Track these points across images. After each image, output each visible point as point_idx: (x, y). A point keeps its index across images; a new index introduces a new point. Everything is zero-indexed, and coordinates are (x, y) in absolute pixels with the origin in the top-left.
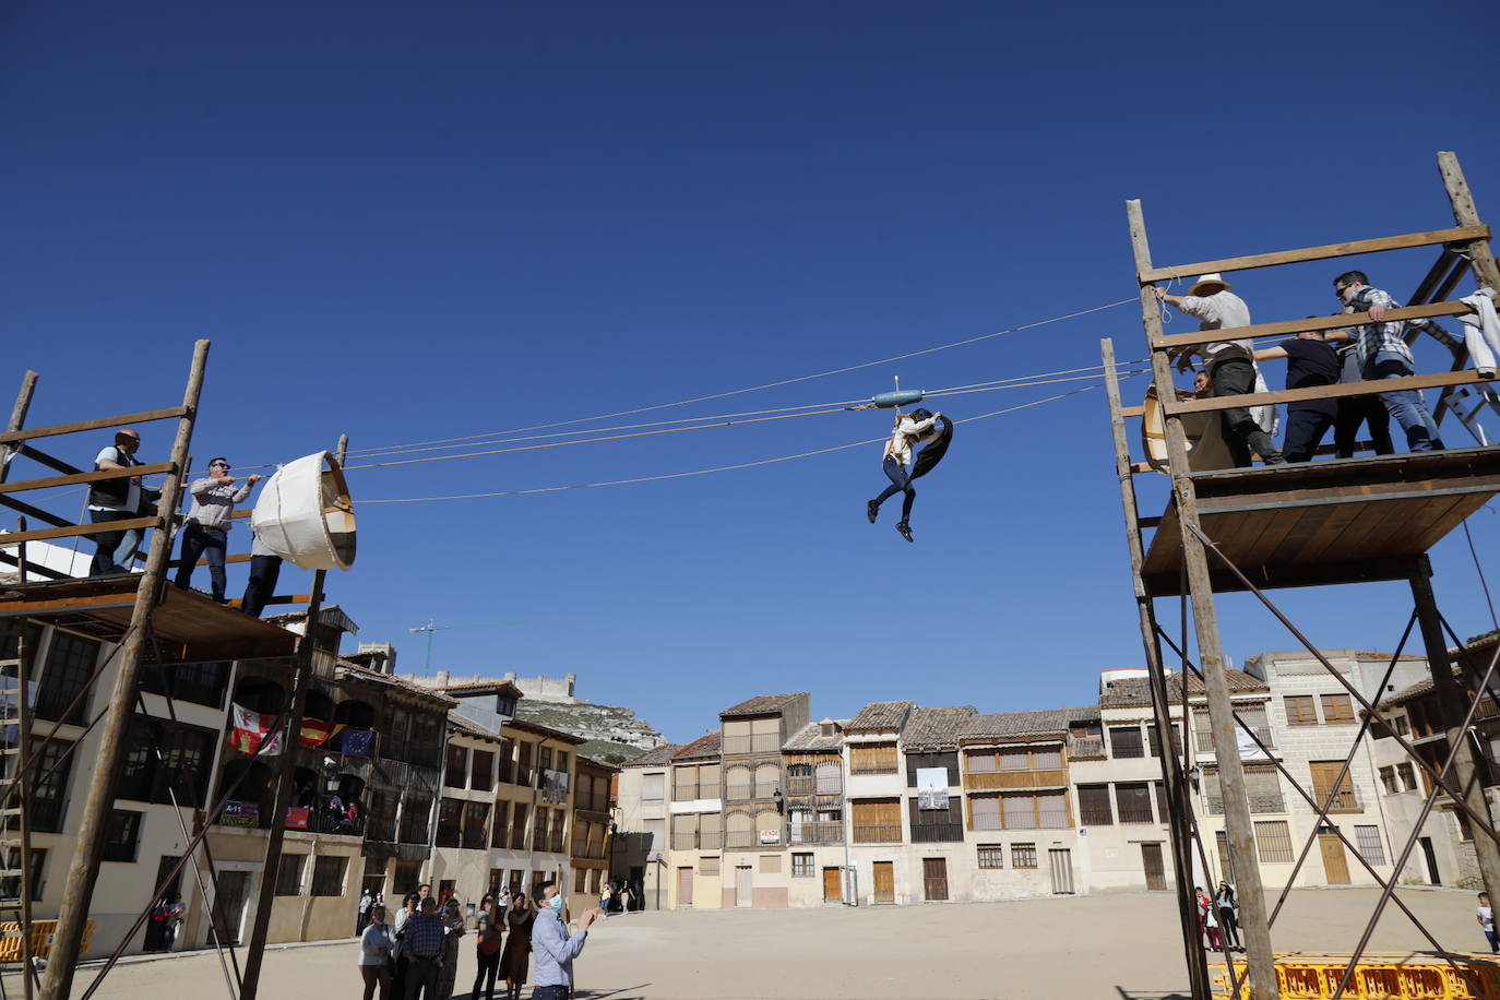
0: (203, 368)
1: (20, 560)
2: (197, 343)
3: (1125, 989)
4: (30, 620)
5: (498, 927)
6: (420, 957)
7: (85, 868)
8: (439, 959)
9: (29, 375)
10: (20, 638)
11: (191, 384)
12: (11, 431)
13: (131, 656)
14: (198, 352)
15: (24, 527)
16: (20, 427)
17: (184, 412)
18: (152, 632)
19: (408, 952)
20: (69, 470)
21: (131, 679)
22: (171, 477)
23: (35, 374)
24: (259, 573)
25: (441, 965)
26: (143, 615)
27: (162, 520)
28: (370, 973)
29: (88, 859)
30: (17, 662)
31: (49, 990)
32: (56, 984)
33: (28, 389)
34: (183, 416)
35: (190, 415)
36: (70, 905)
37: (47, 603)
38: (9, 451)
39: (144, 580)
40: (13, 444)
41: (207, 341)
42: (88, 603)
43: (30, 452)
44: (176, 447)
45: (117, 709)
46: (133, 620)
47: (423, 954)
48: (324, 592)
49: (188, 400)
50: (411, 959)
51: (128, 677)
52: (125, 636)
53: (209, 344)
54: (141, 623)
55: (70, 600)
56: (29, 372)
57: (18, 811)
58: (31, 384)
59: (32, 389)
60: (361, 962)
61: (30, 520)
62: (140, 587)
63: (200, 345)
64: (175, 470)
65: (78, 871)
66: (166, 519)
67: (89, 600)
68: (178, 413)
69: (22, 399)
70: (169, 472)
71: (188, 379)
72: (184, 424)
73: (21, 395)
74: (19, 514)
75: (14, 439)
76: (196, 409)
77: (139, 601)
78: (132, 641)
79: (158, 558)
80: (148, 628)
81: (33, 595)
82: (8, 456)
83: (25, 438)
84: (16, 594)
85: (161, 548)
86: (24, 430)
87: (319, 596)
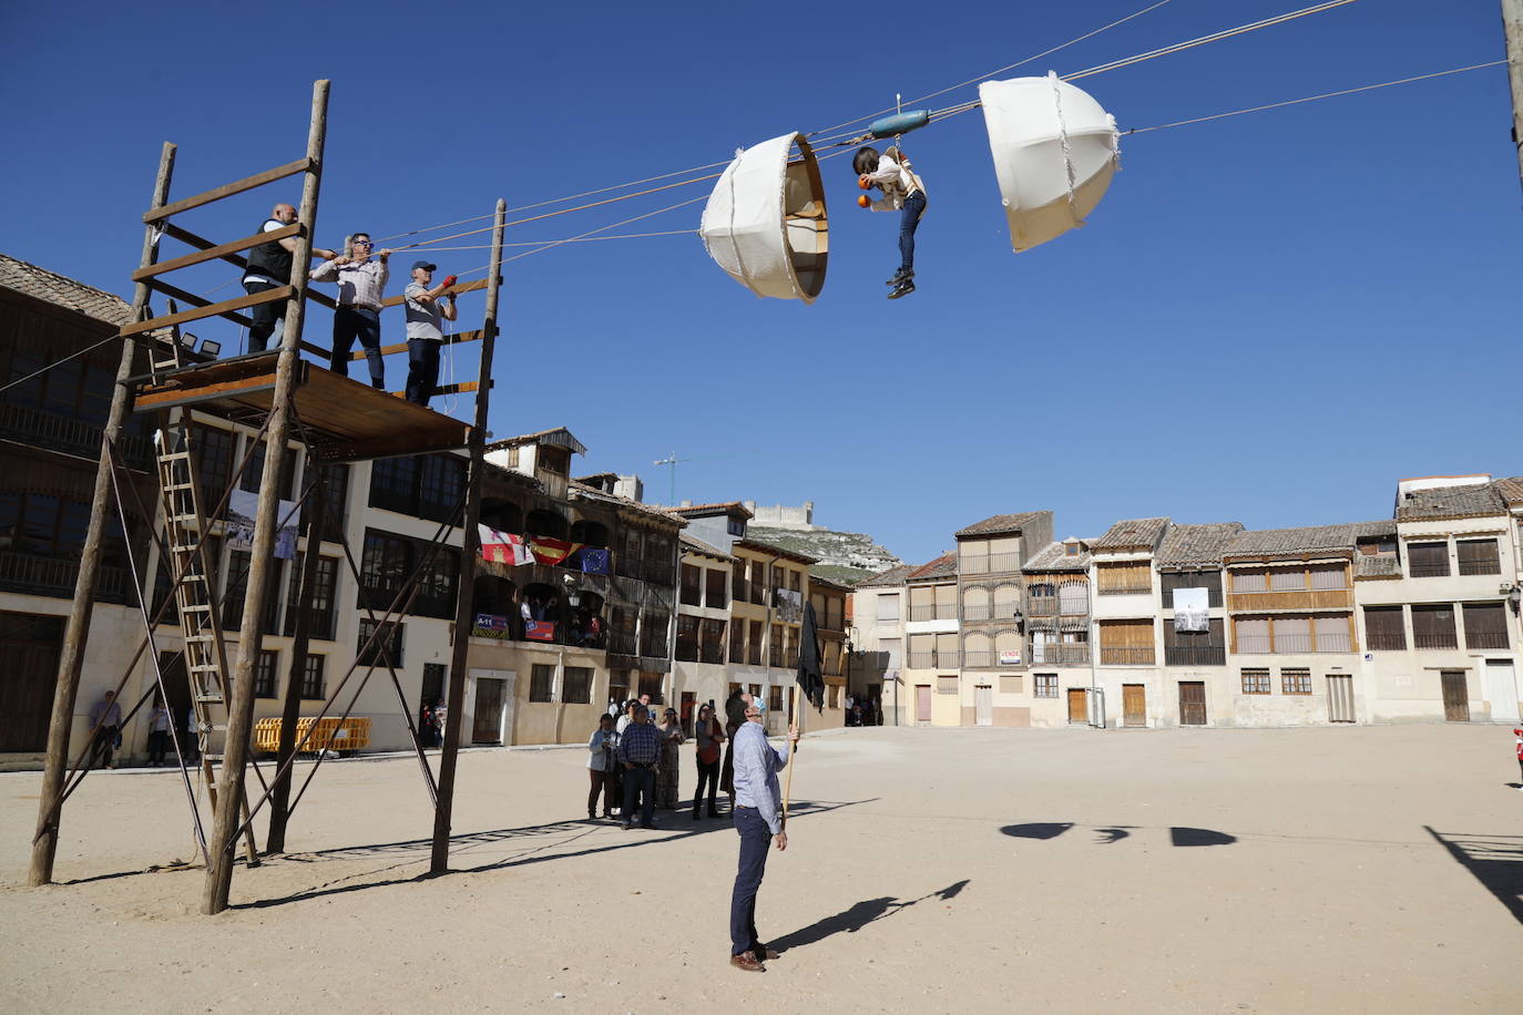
0: (324, 112)
1: (175, 347)
2: (315, 84)
4: (197, 416)
6: (636, 764)
7: (250, 663)
8: (655, 766)
9: (167, 147)
10: (186, 430)
11: (313, 132)
12: (156, 210)
13: (276, 439)
14: (317, 95)
15: (174, 309)
16: (164, 203)
17: (306, 163)
18: (296, 414)
19: (624, 758)
20: (203, 244)
21: (277, 466)
22: (300, 239)
23: (174, 146)
24: (418, 357)
25: (658, 772)
26: (284, 395)
27: (294, 290)
28: (597, 777)
29: (251, 653)
30: (185, 455)
31: (226, 784)
32: (233, 779)
33: (167, 162)
34: (307, 170)
35: (315, 168)
36: (238, 700)
37: (201, 390)
38: (154, 230)
39: (282, 356)
40: (157, 223)
41: (325, 81)
42: (237, 387)
43: (174, 232)
44: (302, 206)
45: (266, 497)
46: (275, 402)
47: (638, 760)
48: (491, 378)
49: (311, 151)
50: (627, 764)
51: (276, 461)
52: (268, 420)
53: (329, 84)
54: (282, 405)
55: (221, 386)
56: (166, 144)
57: (207, 607)
58: (169, 157)
59: (172, 163)
60: (589, 765)
61: (180, 304)
62: (279, 365)
63: (318, 87)
64: (302, 232)
65: (243, 665)
66: (299, 288)
67: (237, 384)
68: (302, 167)
69: (162, 174)
70: (298, 235)
71: (309, 128)
72: (310, 178)
73: (161, 170)
74: (168, 298)
75: (157, 217)
76: (321, 162)
77: (279, 381)
78: (275, 425)
79: (294, 332)
80: (291, 410)
81: (188, 382)
82: (154, 236)
83: (169, 215)
84: (174, 382)
85: (296, 321)
86: (168, 205)
87: (487, 383)
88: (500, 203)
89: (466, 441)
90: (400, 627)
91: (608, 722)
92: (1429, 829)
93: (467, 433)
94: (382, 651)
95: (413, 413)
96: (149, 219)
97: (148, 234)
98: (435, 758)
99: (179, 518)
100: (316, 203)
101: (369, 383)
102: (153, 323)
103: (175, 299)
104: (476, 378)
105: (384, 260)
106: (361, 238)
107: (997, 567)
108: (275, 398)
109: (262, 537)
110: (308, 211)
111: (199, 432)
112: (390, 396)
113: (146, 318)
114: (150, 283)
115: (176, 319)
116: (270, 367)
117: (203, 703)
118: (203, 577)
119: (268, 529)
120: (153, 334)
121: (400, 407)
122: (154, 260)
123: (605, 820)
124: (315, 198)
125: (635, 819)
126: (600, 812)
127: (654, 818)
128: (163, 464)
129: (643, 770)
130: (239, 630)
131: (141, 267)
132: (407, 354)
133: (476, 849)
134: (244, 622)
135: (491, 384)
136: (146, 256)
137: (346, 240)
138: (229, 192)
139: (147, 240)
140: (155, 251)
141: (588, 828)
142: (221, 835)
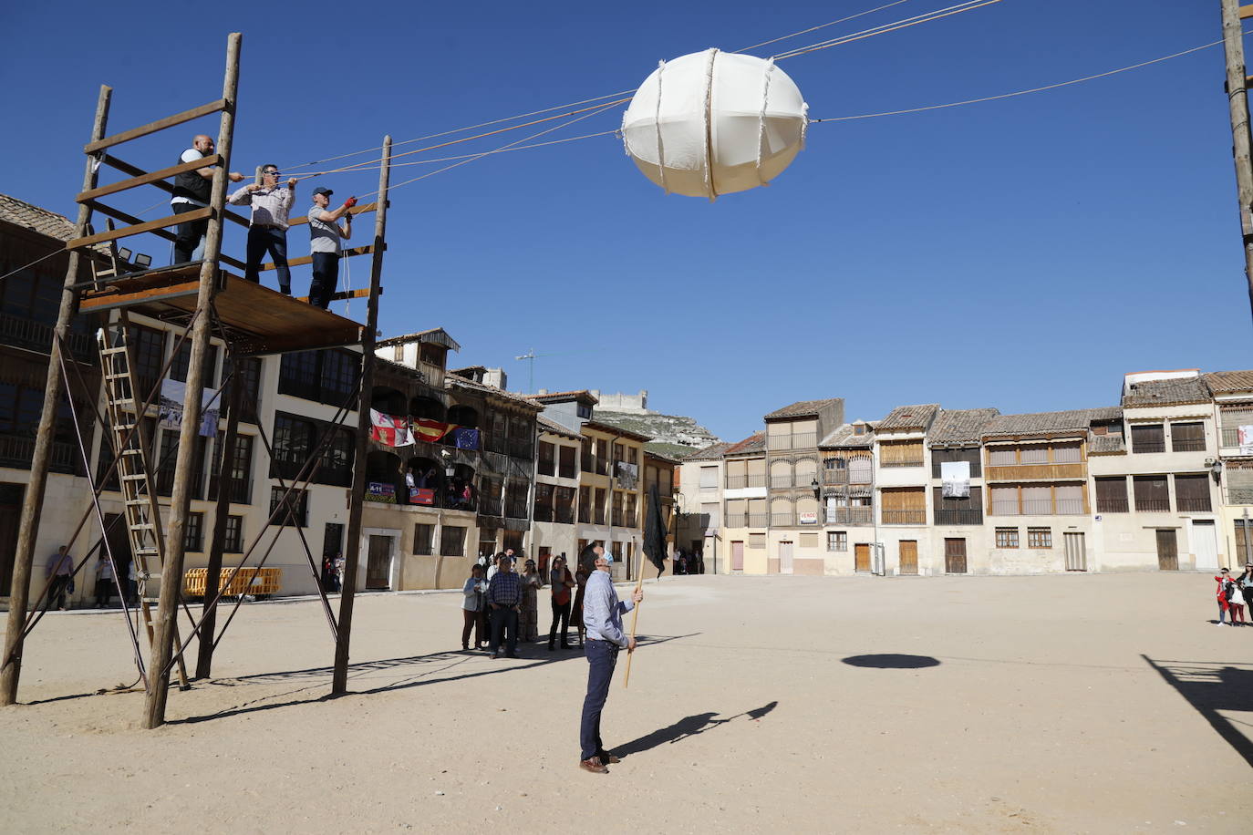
0: (237, 61)
1: (113, 259)
2: (229, 37)
3: (1152, 658)
4: (134, 317)
5: (568, 584)
6: (500, 605)
7: (180, 522)
8: (517, 607)
9: (104, 89)
10: (124, 329)
11: (229, 77)
12: (95, 142)
13: (200, 336)
14: (231, 46)
15: (112, 227)
16: (102, 137)
17: (224, 106)
18: (217, 316)
19: (492, 600)
20: (136, 172)
21: (201, 358)
22: (218, 168)
23: (110, 89)
24: (320, 269)
25: (519, 611)
26: (206, 300)
27: (214, 210)
28: (470, 616)
29: (181, 515)
30: (123, 349)
32: (167, 617)
33: (104, 105)
34: (224, 110)
35: (230, 108)
36: (171, 552)
37: (135, 295)
38: (94, 160)
39: (205, 266)
40: (96, 153)
41: (239, 34)
42: (167, 292)
43: (111, 161)
44: (220, 140)
45: (192, 384)
46: (199, 305)
47: (503, 602)
48: (381, 286)
49: (227, 93)
50: (493, 605)
51: (200, 355)
52: (193, 319)
53: (241, 36)
54: (204, 308)
55: (153, 291)
56: (103, 87)
57: (143, 476)
58: (106, 98)
59: (108, 103)
60: (463, 606)
61: (117, 222)
62: (202, 273)
63: (232, 39)
64: (220, 162)
66: (218, 209)
67: (166, 290)
68: (219, 107)
69: (100, 112)
70: (216, 164)
71: (225, 73)
72: (226, 117)
73: (99, 109)
74: (106, 217)
75: (96, 148)
76: (235, 103)
77: (202, 288)
78: (199, 324)
79: (214, 247)
80: (212, 312)
81: (125, 288)
82: (94, 165)
83: (106, 147)
84: (113, 288)
85: (216, 236)
86: (105, 139)
87: (377, 290)
88: (387, 139)
89: (360, 339)
90: (305, 493)
91: (479, 571)
92: (1145, 657)
93: (360, 332)
94: (290, 513)
95: (315, 315)
96: (90, 150)
97: (88, 163)
98: (335, 601)
99: (118, 402)
100: (232, 137)
101: (278, 289)
102: (94, 239)
103: (113, 219)
104: (367, 286)
105: (291, 187)
106: (270, 169)
107: (799, 444)
108: (199, 301)
109: (189, 418)
110: (225, 144)
111: (134, 331)
112: (293, 300)
113: (88, 234)
114: (92, 204)
115: (114, 234)
116: (194, 276)
117: (141, 555)
118: (140, 451)
119: (194, 411)
120: (94, 248)
121: (306, 309)
122: (94, 184)
123: (476, 651)
124: (231, 133)
125: (501, 650)
126: (472, 644)
127: (517, 649)
128: (104, 356)
129: (507, 610)
130: (171, 496)
131: (83, 191)
132: (311, 266)
133: (371, 675)
134: (175, 488)
135: (381, 291)
136: (87, 182)
137: (257, 170)
138: (157, 128)
139: (88, 168)
140: (95, 177)
141: (462, 658)
142: (157, 663)
